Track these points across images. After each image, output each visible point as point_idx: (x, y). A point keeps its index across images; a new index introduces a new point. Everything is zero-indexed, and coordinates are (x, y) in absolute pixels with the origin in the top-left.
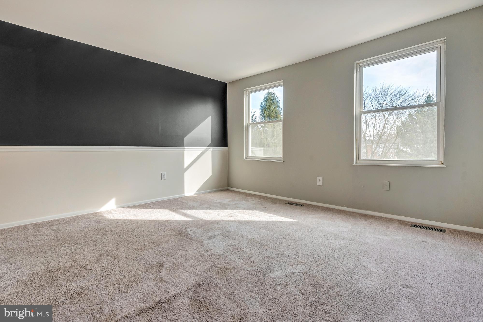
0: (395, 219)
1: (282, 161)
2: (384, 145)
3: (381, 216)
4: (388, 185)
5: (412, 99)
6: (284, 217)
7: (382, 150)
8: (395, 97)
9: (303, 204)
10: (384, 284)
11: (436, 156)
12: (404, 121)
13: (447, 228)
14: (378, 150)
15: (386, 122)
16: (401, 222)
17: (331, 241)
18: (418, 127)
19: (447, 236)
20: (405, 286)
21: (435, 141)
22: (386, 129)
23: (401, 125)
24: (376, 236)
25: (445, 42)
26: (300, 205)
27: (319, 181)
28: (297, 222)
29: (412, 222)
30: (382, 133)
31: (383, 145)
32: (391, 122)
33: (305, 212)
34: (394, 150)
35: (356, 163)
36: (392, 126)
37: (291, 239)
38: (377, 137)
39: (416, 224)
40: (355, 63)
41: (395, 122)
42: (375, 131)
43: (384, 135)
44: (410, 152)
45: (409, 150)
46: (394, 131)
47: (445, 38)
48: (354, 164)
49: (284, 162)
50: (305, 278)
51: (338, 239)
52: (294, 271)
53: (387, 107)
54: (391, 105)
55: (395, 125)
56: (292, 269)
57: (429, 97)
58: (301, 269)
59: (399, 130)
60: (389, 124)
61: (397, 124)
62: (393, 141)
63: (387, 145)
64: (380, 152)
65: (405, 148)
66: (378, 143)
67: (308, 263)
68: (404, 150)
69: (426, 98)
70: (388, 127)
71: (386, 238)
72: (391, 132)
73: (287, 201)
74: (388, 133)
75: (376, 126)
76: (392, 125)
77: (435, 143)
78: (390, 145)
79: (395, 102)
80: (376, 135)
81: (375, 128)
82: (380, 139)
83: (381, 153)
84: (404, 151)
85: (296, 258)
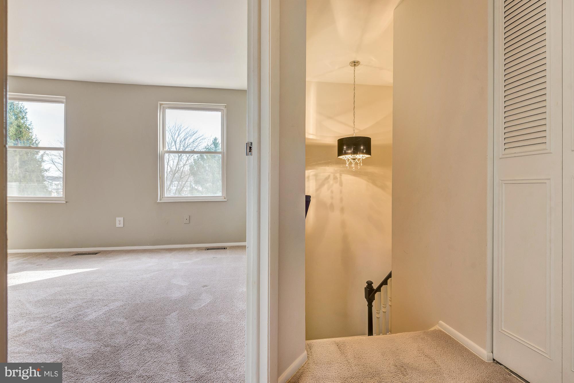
0: (193, 248)
1: (65, 202)
2: (178, 183)
3: (183, 247)
4: (188, 219)
5: (202, 139)
6: (77, 269)
7: (176, 188)
8: (188, 134)
9: (98, 252)
10: (191, 290)
11: (221, 193)
12: (196, 159)
13: (228, 246)
14: (171, 187)
15: (180, 158)
16: (198, 249)
17: (142, 276)
18: (207, 166)
19: (227, 251)
20: (204, 286)
21: (220, 180)
22: (180, 166)
23: (194, 163)
24: (181, 263)
25: (226, 107)
26: (95, 253)
27: (119, 222)
28: (97, 270)
29: (206, 247)
30: (175, 170)
31: (176, 183)
32: (185, 159)
33: (103, 259)
34: (187, 188)
35: (160, 200)
36: (185, 164)
37: (96, 286)
38: (171, 174)
39: (209, 248)
40: (158, 103)
41: (187, 160)
42: (169, 167)
43: (177, 172)
44: (201, 190)
45: (200, 188)
46: (187, 168)
47: (226, 105)
48: (159, 201)
49: (67, 203)
50: (125, 308)
51: (148, 273)
52: (111, 308)
53: (180, 143)
54: (184, 141)
55: (187, 163)
56: (108, 307)
57: (216, 139)
58: (118, 304)
59: (191, 166)
60: (183, 161)
61: (190, 161)
62: (186, 179)
63: (180, 183)
64: (173, 190)
65: (196, 186)
66: (172, 180)
67: (124, 298)
68: (196, 188)
69: (213, 140)
70: (181, 164)
71: (188, 262)
72: (184, 169)
73: (73, 252)
74: (182, 171)
75: (169, 162)
76: (185, 162)
77: (220, 181)
78: (184, 183)
79: (188, 139)
80: (170, 172)
81: (169, 164)
82: (173, 176)
83: (175, 191)
84: (196, 190)
85: (109, 298)
